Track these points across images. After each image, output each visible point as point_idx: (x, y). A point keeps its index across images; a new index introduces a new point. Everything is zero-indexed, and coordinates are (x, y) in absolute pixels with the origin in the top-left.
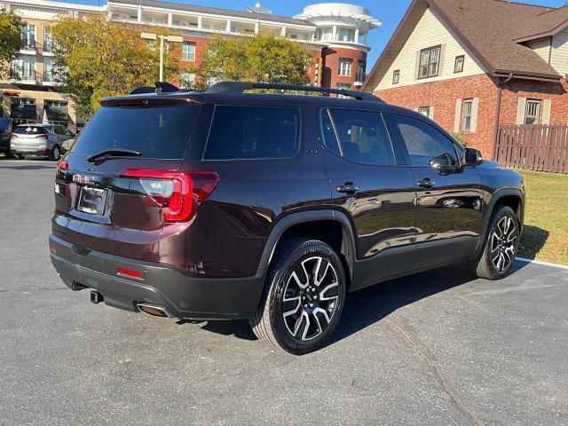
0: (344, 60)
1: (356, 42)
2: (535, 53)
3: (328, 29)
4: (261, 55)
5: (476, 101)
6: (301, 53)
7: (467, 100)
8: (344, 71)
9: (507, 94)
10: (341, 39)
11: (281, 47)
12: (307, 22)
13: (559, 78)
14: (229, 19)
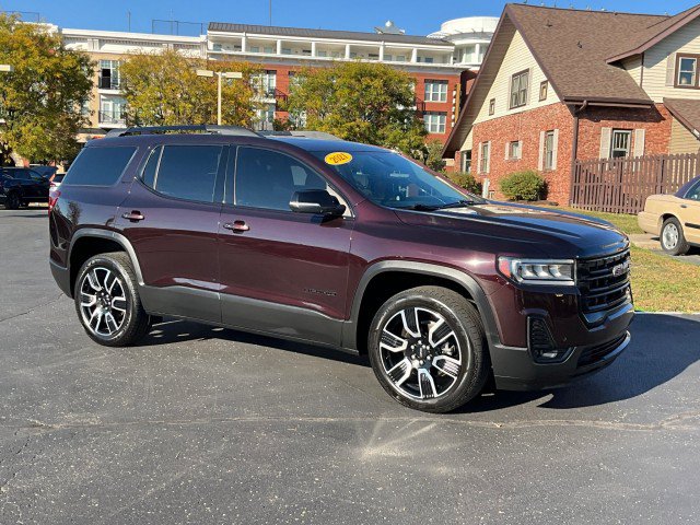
2: (628, 75)
3: (470, 49)
4: (350, 86)
5: (556, 133)
7: (549, 132)
9: (586, 124)
11: (374, 76)
12: (445, 42)
13: (651, 104)
14: (348, 44)
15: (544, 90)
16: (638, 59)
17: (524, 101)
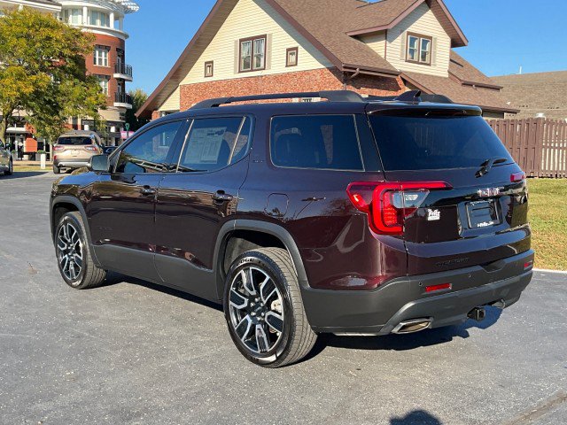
0: (99, 47)
1: (112, 27)
2: (368, 47)
3: (77, 10)
4: (28, 37)
8: (100, 60)
10: (93, 23)
11: (52, 28)
15: (292, 58)
16: (383, 34)
17: (258, 65)
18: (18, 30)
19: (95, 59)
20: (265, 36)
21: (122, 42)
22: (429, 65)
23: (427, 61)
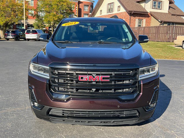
0: (86, 5)
2: (141, 5)
4: (57, 5)
6: (71, 4)
9: (132, 18)
11: (64, 2)
15: (119, 8)
16: (144, 1)
17: (112, 11)
18: (55, 3)
19: (84, 9)
20: (113, 3)
21: (93, 4)
22: (161, 9)
23: (160, 8)
